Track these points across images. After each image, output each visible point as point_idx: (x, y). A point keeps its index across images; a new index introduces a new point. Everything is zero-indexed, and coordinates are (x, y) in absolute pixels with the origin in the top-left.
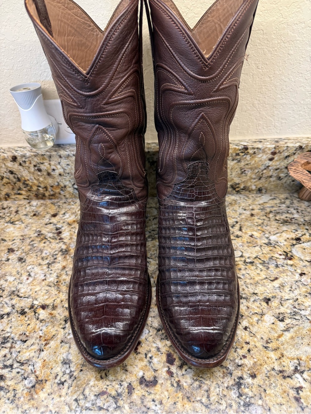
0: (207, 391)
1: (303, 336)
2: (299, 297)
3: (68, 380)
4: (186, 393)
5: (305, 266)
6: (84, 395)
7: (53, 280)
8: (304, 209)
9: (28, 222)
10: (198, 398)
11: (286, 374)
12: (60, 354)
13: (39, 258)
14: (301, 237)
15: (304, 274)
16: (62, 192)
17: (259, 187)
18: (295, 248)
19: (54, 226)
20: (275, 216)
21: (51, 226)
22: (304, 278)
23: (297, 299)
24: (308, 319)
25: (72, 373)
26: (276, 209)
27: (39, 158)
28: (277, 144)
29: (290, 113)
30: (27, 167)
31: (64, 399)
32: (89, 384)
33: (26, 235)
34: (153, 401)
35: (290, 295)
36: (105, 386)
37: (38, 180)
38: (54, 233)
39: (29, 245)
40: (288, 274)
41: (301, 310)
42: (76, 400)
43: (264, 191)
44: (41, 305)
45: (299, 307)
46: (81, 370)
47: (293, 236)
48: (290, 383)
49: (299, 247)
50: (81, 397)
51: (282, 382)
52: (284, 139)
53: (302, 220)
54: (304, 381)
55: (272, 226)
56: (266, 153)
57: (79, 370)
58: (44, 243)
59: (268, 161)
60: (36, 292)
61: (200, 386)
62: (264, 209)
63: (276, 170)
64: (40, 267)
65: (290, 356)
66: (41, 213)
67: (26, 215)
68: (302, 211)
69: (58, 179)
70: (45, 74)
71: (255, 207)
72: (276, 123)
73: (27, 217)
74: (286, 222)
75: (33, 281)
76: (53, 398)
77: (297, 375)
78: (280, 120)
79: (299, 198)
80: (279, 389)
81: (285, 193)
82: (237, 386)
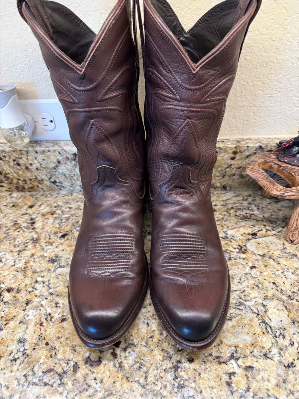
0: (146, 373)
1: (244, 325)
2: (246, 289)
3: (21, 357)
4: (126, 374)
5: (257, 260)
6: (33, 371)
7: (21, 266)
8: (264, 206)
9: (7, 212)
10: (137, 379)
11: (222, 360)
12: (17, 333)
13: (11, 246)
14: (257, 233)
15: (255, 267)
16: (40, 185)
17: (223, 184)
18: (250, 242)
19: (30, 217)
20: (236, 212)
21: (27, 217)
22: (254, 271)
23: (244, 291)
24: (251, 310)
25: (25, 351)
26: (238, 205)
27: (17, 154)
28: (238, 144)
29: (251, 115)
30: (7, 162)
31: (15, 374)
32: (39, 361)
33: (3, 224)
34: (95, 379)
35: (238, 287)
36: (53, 364)
37: (17, 173)
38: (28, 223)
39: (5, 233)
40: (240, 267)
41: (246, 301)
42: (25, 376)
43: (228, 188)
44: (7, 288)
45: (245, 298)
46: (34, 349)
47: (250, 231)
48: (224, 368)
49: (254, 242)
50: (31, 373)
51: (217, 367)
52: (246, 140)
53: (261, 216)
54: (238, 367)
55: (232, 222)
56: (228, 152)
57: (32, 348)
58: (18, 232)
59: (230, 160)
60: (4, 276)
61: (140, 368)
62: (226, 205)
63: (239, 168)
64: (11, 253)
65: (228, 343)
66: (20, 204)
67: (6, 206)
68: (263, 207)
69: (36, 173)
70: (21, 76)
71: (218, 203)
72: (238, 124)
73: (7, 208)
74: (246, 218)
75: (3, 266)
76: (5, 373)
77: (233, 361)
78: (241, 121)
79: (262, 196)
80: (213, 374)
81: (249, 191)
82: (174, 369)
